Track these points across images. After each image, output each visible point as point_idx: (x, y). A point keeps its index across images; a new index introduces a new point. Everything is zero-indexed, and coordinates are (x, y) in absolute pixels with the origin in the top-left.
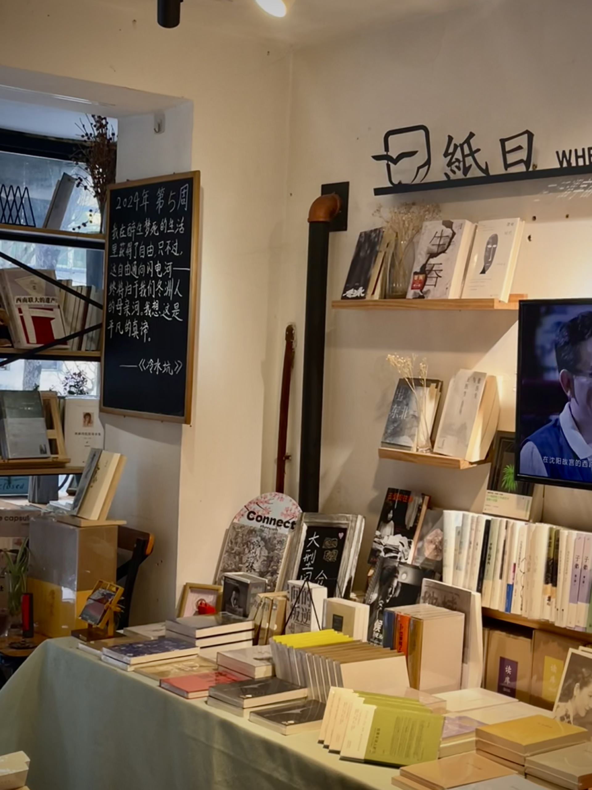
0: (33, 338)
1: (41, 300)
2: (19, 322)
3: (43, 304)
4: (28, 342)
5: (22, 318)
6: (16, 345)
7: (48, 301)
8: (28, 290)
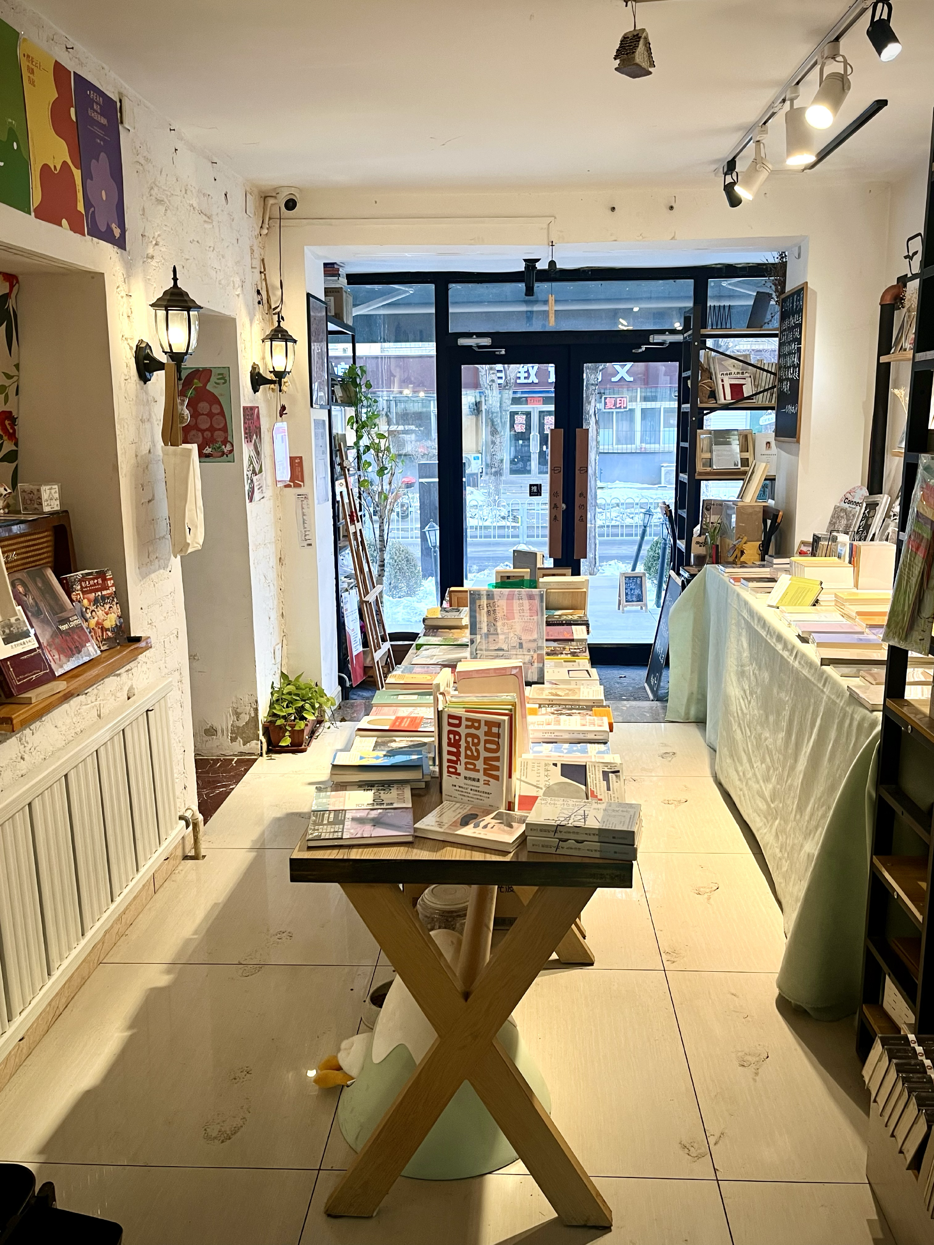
0: (729, 397)
1: (738, 373)
2: (721, 387)
3: (739, 376)
4: (725, 399)
5: (723, 385)
6: (718, 402)
7: (743, 373)
8: (730, 368)
